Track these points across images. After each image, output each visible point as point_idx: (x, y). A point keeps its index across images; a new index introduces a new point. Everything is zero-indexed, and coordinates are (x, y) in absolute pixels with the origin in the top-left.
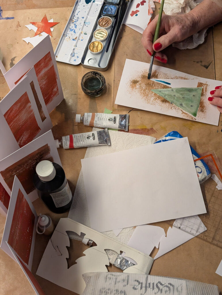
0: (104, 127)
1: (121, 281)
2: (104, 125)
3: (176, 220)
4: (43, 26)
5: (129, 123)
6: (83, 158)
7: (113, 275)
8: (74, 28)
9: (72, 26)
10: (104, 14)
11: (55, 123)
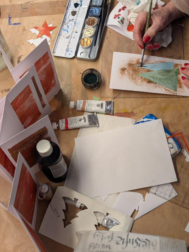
0: (93, 111)
1: (107, 238)
2: (93, 110)
3: (152, 188)
4: (44, 30)
5: (113, 108)
6: (76, 137)
7: (100, 233)
8: (66, 28)
9: (65, 27)
10: (90, 15)
11: (54, 109)
